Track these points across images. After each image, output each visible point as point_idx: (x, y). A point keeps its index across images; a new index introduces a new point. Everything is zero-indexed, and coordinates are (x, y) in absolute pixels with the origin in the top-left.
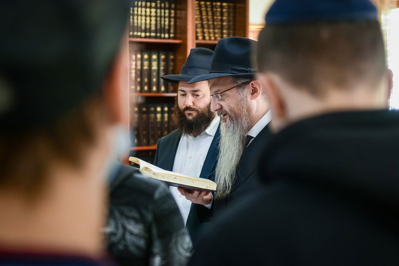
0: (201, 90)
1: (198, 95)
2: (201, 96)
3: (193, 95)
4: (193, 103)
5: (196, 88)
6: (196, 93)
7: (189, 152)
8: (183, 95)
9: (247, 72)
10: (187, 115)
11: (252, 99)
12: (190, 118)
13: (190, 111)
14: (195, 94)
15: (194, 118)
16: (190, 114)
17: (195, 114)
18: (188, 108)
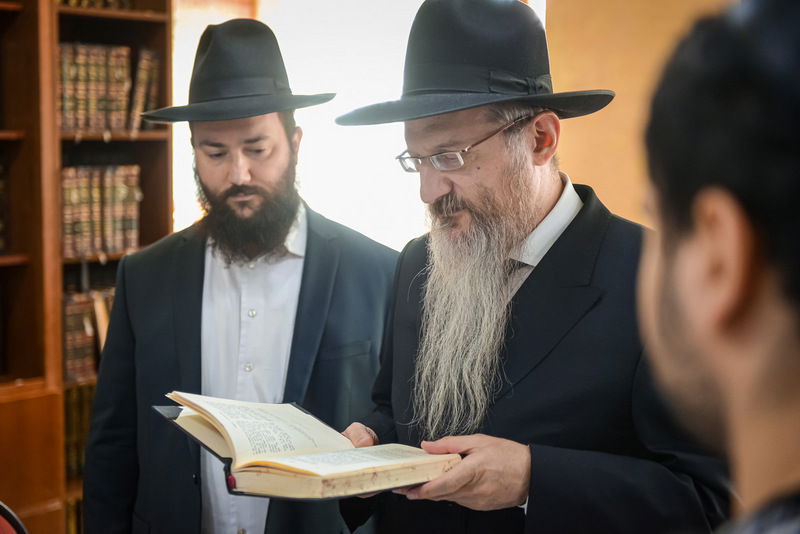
0: (268, 134)
1: (259, 151)
2: (267, 152)
3: (247, 151)
4: (251, 172)
5: (254, 132)
6: (256, 146)
7: (244, 299)
8: (219, 155)
9: (526, 88)
10: (235, 207)
11: (536, 163)
12: (247, 213)
13: (246, 195)
14: (252, 148)
15: (256, 214)
16: (243, 205)
17: (255, 201)
18: (237, 189)
